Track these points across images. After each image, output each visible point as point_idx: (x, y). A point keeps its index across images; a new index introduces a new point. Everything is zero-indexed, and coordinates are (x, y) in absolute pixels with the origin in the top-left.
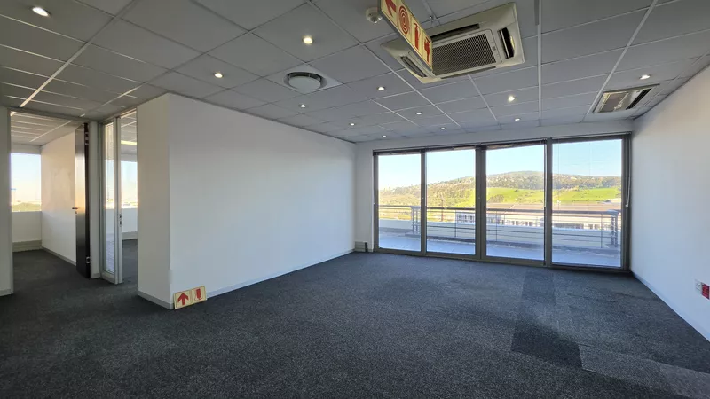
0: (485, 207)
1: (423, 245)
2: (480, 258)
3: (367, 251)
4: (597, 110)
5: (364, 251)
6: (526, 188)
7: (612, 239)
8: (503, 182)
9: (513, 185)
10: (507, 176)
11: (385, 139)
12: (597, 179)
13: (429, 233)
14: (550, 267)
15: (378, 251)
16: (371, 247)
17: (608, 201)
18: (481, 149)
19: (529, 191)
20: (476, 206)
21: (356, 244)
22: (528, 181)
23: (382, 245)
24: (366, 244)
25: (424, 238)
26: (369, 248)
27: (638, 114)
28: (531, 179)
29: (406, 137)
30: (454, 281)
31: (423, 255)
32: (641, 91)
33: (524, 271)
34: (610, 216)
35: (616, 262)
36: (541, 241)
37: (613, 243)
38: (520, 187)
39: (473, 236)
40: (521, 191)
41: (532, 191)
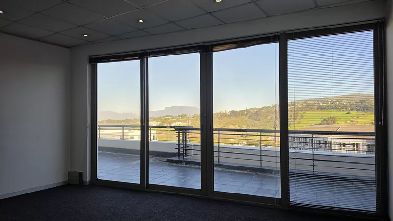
2: (207, 194)
3: (81, 184)
6: (358, 110)
8: (336, 105)
9: (345, 108)
10: (340, 99)
15: (95, 183)
16: (88, 178)
19: (360, 113)
21: (70, 174)
22: (360, 104)
23: (101, 176)
24: (80, 174)
26: (84, 179)
28: (361, 102)
38: (352, 110)
40: (353, 113)
41: (363, 113)
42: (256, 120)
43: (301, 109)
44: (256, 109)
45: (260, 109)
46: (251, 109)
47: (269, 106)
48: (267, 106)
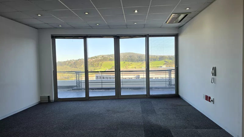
0: (120, 69)
1: (87, 94)
2: (118, 97)
3: (49, 102)
4: (168, 22)
5: (48, 101)
6: (129, 61)
7: (169, 82)
9: (123, 60)
11: (60, 28)
12: (157, 57)
13: (90, 87)
14: (149, 97)
15: (57, 100)
16: (53, 98)
17: (161, 67)
18: (117, 38)
20: (115, 70)
21: (41, 98)
22: (129, 58)
23: (60, 96)
24: (49, 97)
25: (87, 90)
26: (51, 99)
27: (181, 25)
29: (74, 28)
30: (108, 111)
31: (88, 99)
32: (185, 14)
33: (139, 100)
34: (168, 72)
35: (173, 92)
36: (145, 86)
37: (170, 84)
38: (126, 61)
39: (114, 86)
40: (127, 63)
41: (131, 63)
42: (74, 68)
43: (101, 60)
44: (74, 60)
45: (76, 60)
46: (71, 60)
47: (82, 59)
48: (81, 59)
